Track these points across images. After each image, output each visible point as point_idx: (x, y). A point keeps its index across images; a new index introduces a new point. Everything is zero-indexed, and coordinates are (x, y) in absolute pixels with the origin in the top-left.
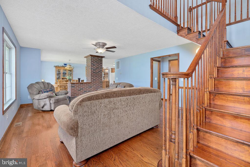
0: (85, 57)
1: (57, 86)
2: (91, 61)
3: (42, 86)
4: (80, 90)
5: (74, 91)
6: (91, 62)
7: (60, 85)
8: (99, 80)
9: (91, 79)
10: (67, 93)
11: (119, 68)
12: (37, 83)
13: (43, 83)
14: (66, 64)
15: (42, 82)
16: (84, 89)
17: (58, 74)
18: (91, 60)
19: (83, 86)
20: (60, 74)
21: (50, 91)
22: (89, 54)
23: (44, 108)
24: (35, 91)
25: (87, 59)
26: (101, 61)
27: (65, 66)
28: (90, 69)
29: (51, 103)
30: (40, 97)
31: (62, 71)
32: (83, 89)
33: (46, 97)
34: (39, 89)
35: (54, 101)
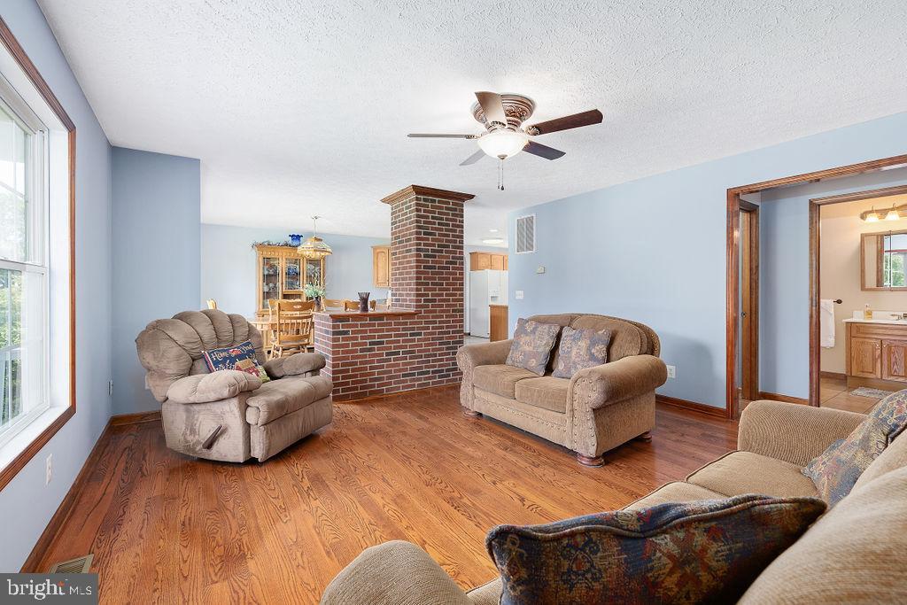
0: (384, 201)
1: (265, 328)
2: (418, 216)
3: (207, 332)
4: (370, 350)
5: (347, 352)
6: (417, 222)
7: (280, 324)
8: (449, 300)
9: (418, 295)
10: (320, 363)
11: (530, 247)
12: (183, 317)
13: (211, 316)
14: (298, 237)
15: (206, 313)
16: (388, 342)
17: (270, 277)
18: (417, 210)
19: (382, 330)
20: (275, 275)
21: (241, 357)
22: (406, 183)
23: (215, 447)
24: (171, 357)
25: (396, 207)
26: (456, 215)
27: (295, 243)
28: (410, 251)
29: (249, 425)
30: (195, 391)
31: (282, 266)
32: (382, 343)
33: (226, 393)
34: (190, 345)
35: (263, 416)
